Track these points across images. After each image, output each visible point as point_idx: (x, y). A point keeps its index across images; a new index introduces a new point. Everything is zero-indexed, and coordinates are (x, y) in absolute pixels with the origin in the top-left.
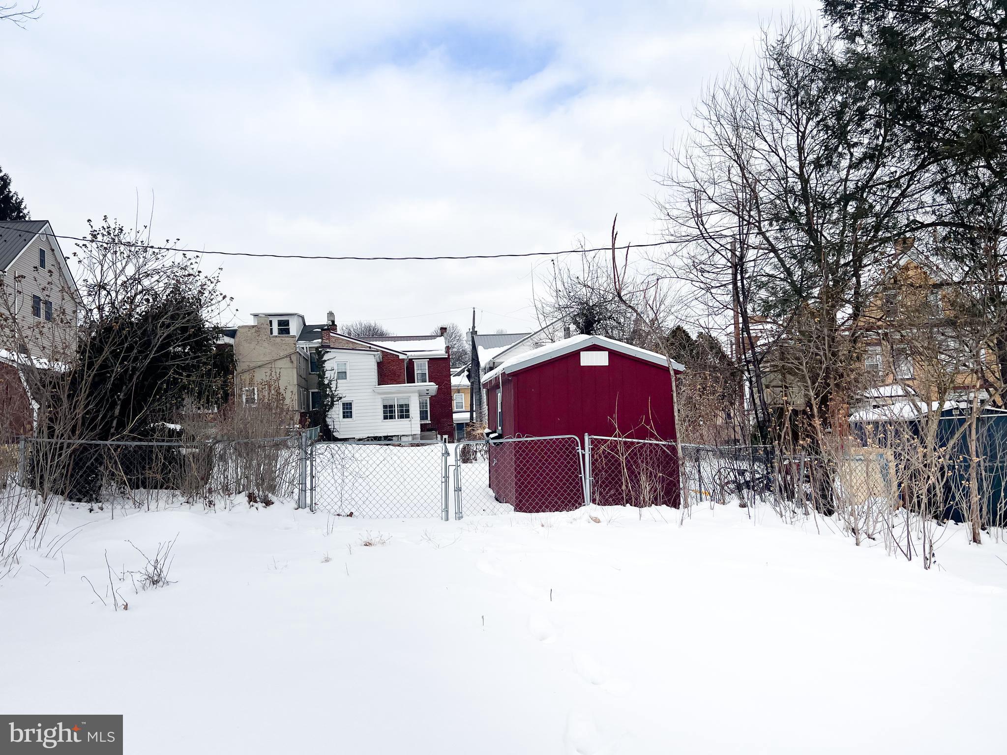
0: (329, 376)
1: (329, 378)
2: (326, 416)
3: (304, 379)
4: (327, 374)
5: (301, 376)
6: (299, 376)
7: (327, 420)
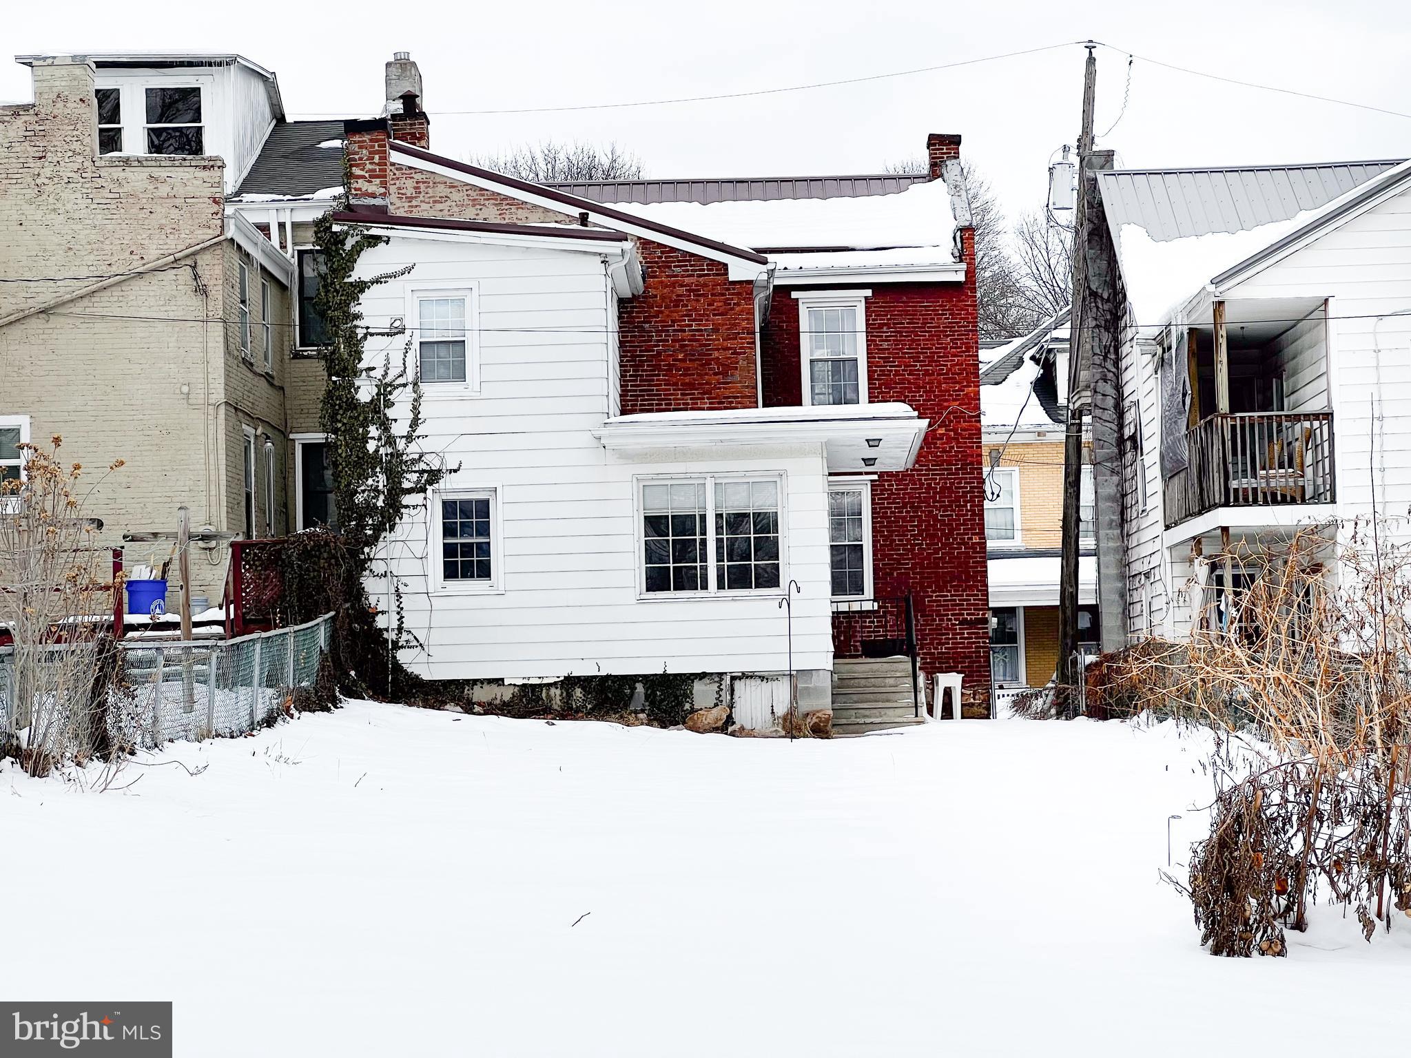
0: (379, 363)
1: (377, 374)
2: (362, 565)
3: (268, 377)
4: (373, 353)
5: (249, 365)
6: (241, 362)
7: (370, 584)
